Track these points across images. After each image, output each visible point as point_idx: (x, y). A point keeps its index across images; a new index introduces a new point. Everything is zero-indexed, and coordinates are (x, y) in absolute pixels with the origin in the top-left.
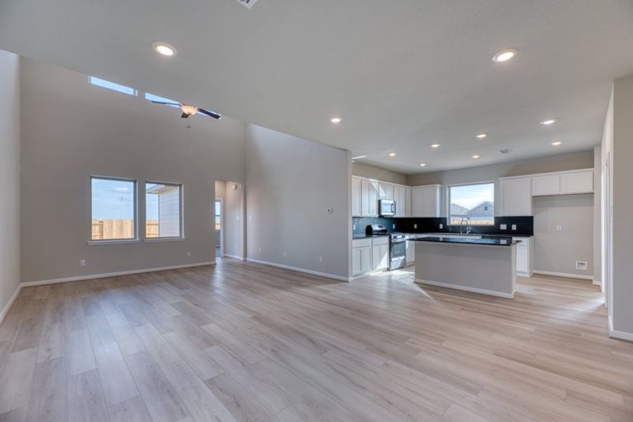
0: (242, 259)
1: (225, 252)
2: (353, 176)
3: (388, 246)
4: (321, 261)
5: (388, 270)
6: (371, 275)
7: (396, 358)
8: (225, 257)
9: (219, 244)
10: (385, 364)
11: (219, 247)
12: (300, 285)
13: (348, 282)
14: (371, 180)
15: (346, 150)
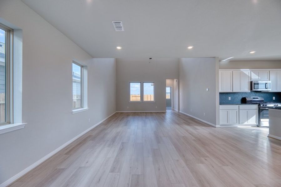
0: (178, 111)
1: (173, 108)
2: (219, 70)
3: (257, 111)
4: (204, 115)
5: (258, 126)
6: (238, 127)
7: (186, 161)
8: (173, 110)
9: (171, 104)
10: (178, 160)
11: (171, 106)
12: (188, 124)
13: (215, 127)
14: (241, 70)
15: (214, 57)
